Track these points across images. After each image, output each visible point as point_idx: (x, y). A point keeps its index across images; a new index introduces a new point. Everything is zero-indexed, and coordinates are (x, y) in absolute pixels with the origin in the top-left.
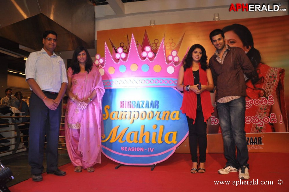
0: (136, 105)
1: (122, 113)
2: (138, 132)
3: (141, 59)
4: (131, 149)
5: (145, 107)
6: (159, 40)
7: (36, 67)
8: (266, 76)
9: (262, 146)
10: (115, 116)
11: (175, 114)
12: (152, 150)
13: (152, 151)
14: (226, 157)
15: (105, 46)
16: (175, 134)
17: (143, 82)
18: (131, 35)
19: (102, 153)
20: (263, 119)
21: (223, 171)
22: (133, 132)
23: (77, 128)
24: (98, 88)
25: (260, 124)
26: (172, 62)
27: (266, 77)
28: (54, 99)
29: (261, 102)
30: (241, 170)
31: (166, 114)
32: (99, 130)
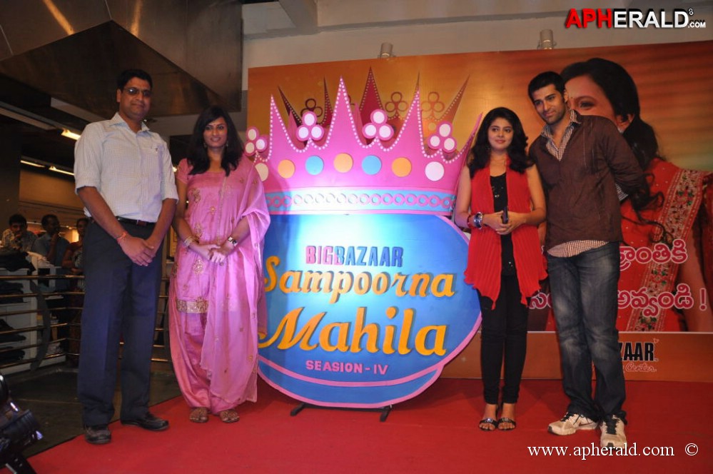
0: (345, 256)
1: (310, 276)
2: (350, 324)
3: (362, 141)
4: (332, 367)
5: (367, 264)
6: (403, 94)
7: (100, 158)
8: (669, 190)
9: (654, 365)
10: (292, 282)
11: (442, 281)
12: (383, 369)
13: (383, 373)
14: (569, 393)
15: (272, 108)
16: (441, 331)
17: (364, 199)
18: (338, 83)
19: (258, 375)
20: (657, 298)
21: (560, 426)
22: (336, 325)
23: (198, 311)
24: (253, 213)
25: (649, 310)
26: (438, 152)
27: (669, 194)
28: (146, 237)
29: (655, 256)
30: (607, 425)
31: (422, 280)
32: (252, 317)
